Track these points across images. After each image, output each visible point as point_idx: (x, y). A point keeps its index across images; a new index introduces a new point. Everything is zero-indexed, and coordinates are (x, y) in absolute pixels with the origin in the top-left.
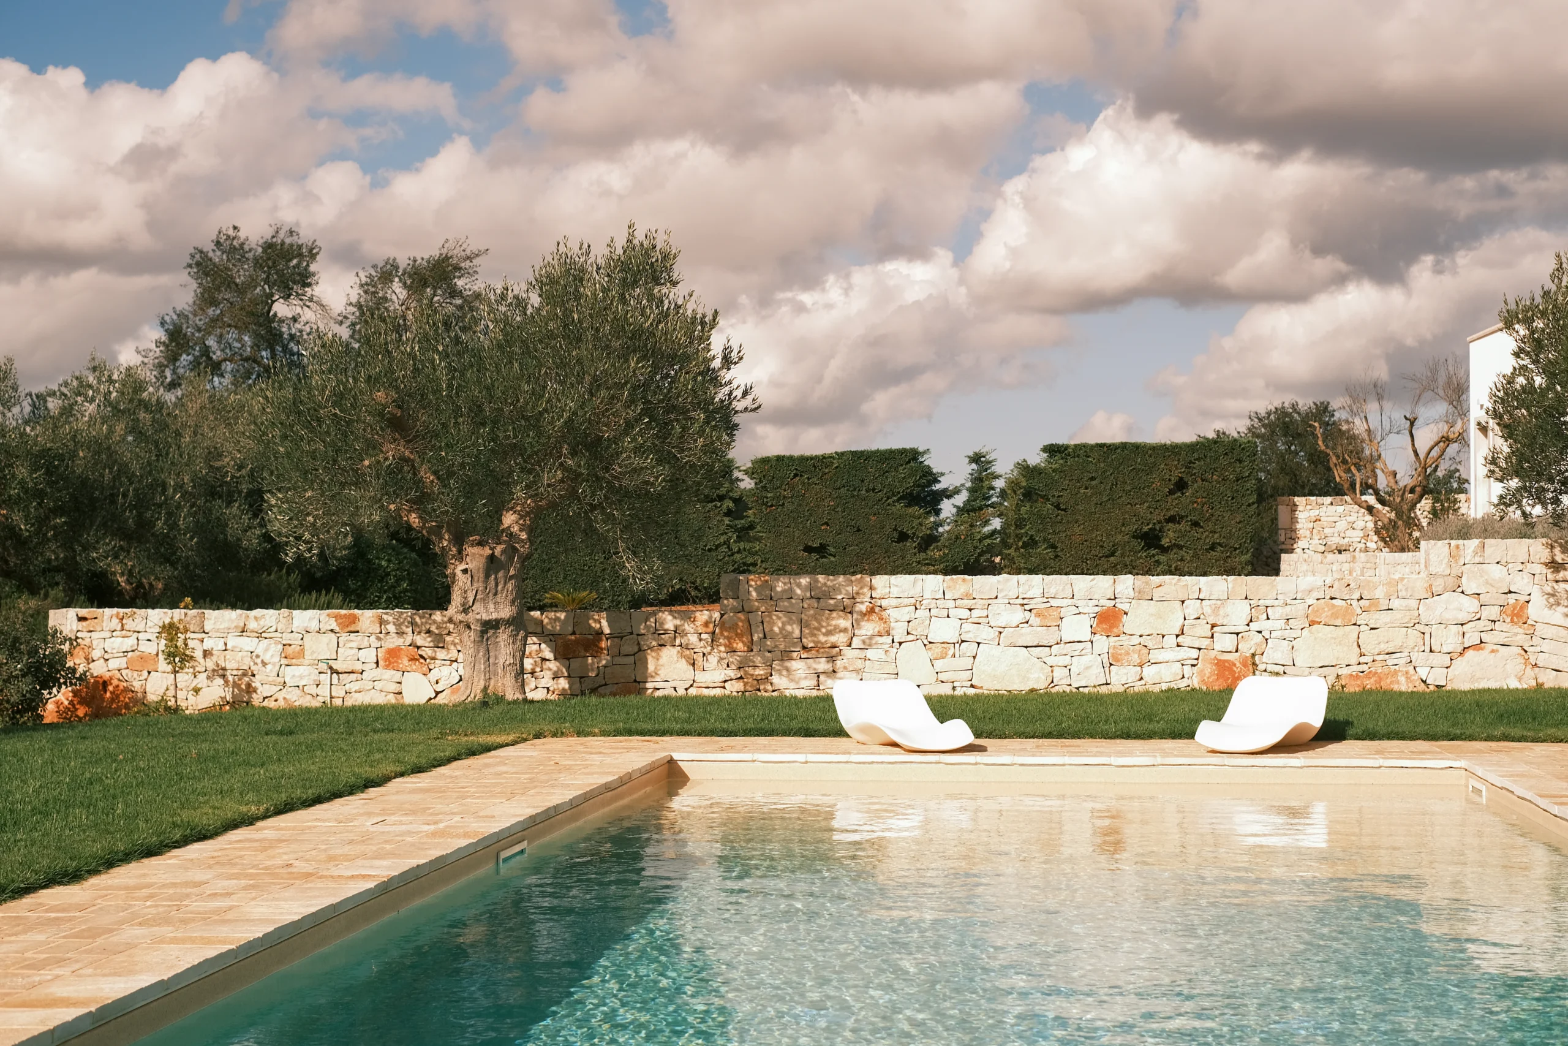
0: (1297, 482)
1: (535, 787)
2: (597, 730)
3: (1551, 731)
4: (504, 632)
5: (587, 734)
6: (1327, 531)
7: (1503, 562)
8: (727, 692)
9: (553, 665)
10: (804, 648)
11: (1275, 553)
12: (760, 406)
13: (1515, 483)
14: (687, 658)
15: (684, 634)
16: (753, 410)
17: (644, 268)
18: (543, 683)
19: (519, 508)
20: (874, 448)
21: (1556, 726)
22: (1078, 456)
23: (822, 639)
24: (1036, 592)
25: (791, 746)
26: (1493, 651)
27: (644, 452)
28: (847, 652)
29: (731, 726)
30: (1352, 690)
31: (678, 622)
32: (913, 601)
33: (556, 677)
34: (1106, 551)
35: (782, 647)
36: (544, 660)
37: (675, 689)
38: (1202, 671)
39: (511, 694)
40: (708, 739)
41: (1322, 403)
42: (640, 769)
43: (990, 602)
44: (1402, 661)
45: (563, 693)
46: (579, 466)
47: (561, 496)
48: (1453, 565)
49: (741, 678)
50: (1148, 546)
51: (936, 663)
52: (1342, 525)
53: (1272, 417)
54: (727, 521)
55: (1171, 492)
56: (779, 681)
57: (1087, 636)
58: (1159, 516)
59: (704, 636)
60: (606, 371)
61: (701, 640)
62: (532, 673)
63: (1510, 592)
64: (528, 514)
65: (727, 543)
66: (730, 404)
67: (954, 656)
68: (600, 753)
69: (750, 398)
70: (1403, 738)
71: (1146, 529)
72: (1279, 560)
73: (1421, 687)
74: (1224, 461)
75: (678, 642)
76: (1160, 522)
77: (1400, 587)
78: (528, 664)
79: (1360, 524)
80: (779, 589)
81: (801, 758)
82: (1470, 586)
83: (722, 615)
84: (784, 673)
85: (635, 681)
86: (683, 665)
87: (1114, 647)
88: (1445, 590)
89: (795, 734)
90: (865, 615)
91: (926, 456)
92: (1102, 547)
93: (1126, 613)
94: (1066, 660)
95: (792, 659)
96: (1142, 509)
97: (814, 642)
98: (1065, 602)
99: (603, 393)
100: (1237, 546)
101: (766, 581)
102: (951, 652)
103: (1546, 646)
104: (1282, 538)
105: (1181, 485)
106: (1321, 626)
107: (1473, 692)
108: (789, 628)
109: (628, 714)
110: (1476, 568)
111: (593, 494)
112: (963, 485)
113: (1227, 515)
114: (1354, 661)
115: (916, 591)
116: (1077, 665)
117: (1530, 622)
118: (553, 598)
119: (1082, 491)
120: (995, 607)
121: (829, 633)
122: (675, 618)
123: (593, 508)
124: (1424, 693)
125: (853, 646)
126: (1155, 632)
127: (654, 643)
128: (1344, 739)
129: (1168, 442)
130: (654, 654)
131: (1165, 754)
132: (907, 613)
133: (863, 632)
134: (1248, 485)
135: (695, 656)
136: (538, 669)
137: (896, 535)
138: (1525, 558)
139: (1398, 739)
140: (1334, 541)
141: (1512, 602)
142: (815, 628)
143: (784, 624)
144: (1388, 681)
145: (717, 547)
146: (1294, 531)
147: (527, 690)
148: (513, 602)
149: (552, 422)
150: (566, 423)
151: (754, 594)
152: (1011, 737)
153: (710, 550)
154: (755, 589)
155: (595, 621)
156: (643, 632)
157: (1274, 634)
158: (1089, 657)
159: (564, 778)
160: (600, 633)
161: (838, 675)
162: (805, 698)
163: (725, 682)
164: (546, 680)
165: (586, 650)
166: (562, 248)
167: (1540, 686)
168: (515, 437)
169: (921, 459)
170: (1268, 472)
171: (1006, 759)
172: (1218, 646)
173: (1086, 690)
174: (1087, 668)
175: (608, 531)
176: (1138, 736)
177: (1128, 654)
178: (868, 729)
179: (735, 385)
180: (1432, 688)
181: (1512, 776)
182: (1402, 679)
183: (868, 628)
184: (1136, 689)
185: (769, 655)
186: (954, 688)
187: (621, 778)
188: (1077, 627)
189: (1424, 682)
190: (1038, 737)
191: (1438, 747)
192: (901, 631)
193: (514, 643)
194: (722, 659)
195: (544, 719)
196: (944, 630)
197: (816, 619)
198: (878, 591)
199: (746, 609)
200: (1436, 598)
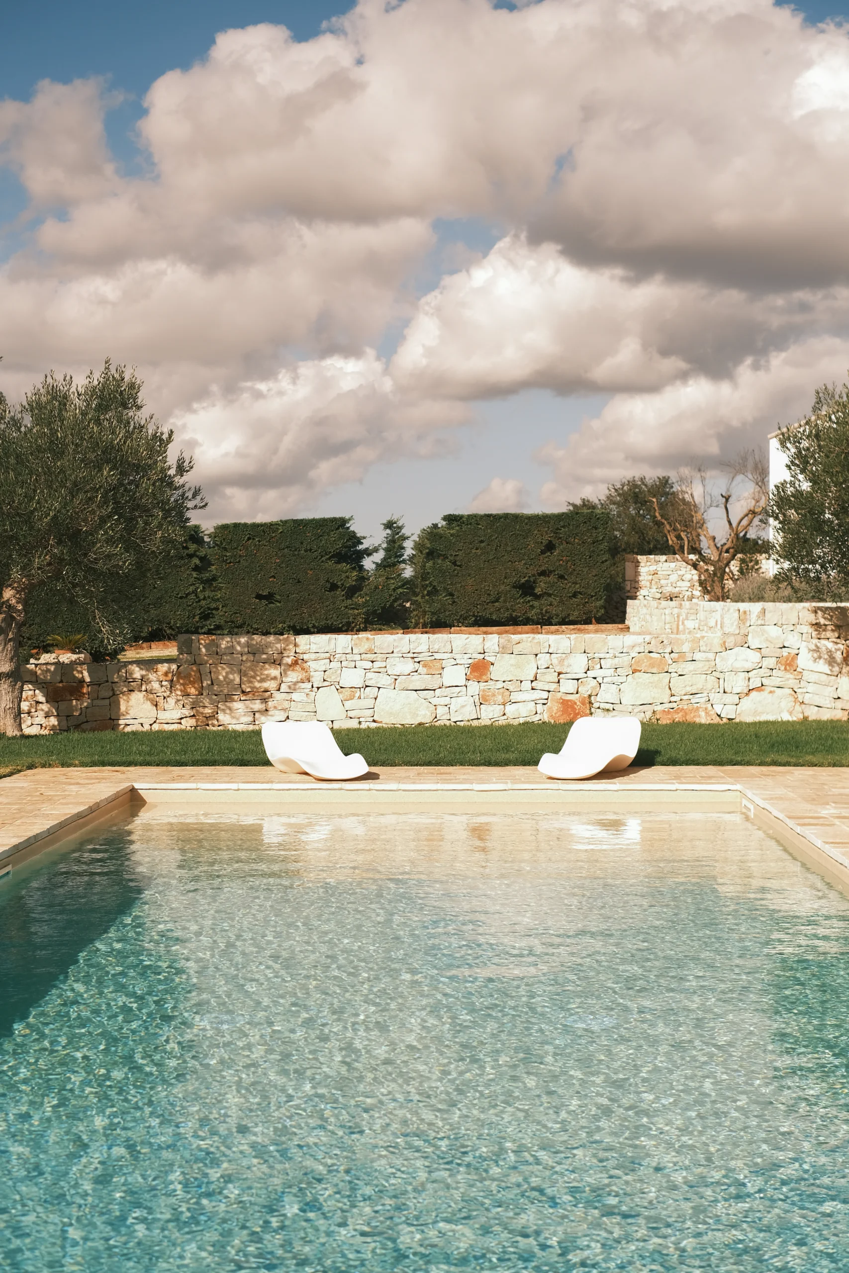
0: (644, 539)
1: (21, 817)
2: (77, 762)
3: (809, 758)
4: (5, 683)
5: (69, 766)
6: (663, 582)
7: (779, 624)
8: (183, 727)
9: (45, 707)
10: (243, 692)
11: (623, 599)
12: (206, 504)
13: (786, 565)
14: (151, 701)
15: (149, 682)
16: (201, 508)
17: (115, 396)
18: (37, 721)
19: (16, 585)
20: (311, 517)
21: (813, 753)
22: (471, 524)
23: (257, 685)
24: (423, 648)
25: (228, 775)
26: (771, 692)
27: (114, 543)
28: (278, 696)
29: (183, 758)
30: (664, 722)
31: (144, 672)
32: (328, 655)
33: (47, 716)
34: (492, 598)
35: (226, 691)
36: (38, 702)
37: (142, 724)
38: (551, 708)
39: (11, 732)
40: (164, 768)
41: (664, 478)
42: (106, 799)
43: (388, 655)
44: (703, 700)
45: (53, 728)
46: (63, 553)
47: (48, 577)
48: (742, 626)
49: (194, 716)
50: (525, 594)
51: (346, 703)
52: (674, 578)
53: (625, 488)
54: (195, 574)
55: (543, 552)
56: (223, 718)
57: (462, 682)
58: (533, 571)
59: (164, 683)
60: (84, 477)
61: (162, 686)
62: (29, 713)
63: (784, 647)
64: (23, 590)
65: (195, 592)
66: (183, 503)
67: (360, 698)
68: (78, 784)
69: (198, 498)
70: (698, 764)
71: (523, 580)
72: (625, 604)
73: (717, 720)
74: (583, 528)
75: (144, 688)
76: (533, 575)
77: (701, 643)
78: (25, 706)
79: (688, 577)
80: (223, 646)
81: (234, 786)
82: (754, 642)
83: (179, 667)
84: (228, 711)
85: (110, 719)
86: (148, 706)
87: (484, 691)
88: (736, 645)
89: (233, 764)
90: (290, 666)
91: (351, 522)
92: (489, 595)
93: (493, 664)
94: (447, 700)
95: (233, 701)
96: (520, 566)
97: (250, 687)
98: (445, 656)
99: (81, 496)
100: (593, 594)
101: (213, 640)
102: (357, 695)
103: (811, 688)
104: (628, 588)
105: (550, 547)
106: (641, 673)
107: (754, 724)
108: (231, 677)
109: (102, 747)
110: (758, 629)
111: (74, 575)
112: (380, 545)
113: (585, 570)
114: (666, 700)
115: (330, 648)
116: (455, 704)
117: (798, 670)
118: (54, 640)
119: (474, 551)
120: (392, 660)
121: (262, 681)
122: (142, 669)
123: (75, 586)
124: (718, 725)
125: (282, 690)
126: (514, 678)
127: (125, 689)
128: (654, 765)
129: (540, 513)
130: (125, 698)
131: (515, 780)
132: (323, 664)
133: (289, 679)
134: (602, 547)
135: (158, 699)
136: (33, 710)
137: (328, 585)
138: (795, 621)
139: (694, 765)
140: (668, 590)
141: (785, 654)
142: (251, 677)
143: (227, 673)
144: (692, 715)
145: (187, 595)
146: (637, 582)
147: (23, 726)
148: (11, 660)
149: (40, 519)
150: (52, 519)
151: (204, 650)
152: (400, 765)
153: (181, 598)
154: (205, 647)
155: (79, 672)
156: (116, 680)
157: (605, 680)
158: (464, 698)
159: (46, 808)
160: (82, 681)
161: (270, 713)
162: (243, 732)
163: (181, 719)
164: (40, 718)
165: (71, 695)
166: (49, 380)
167: (805, 719)
168: (12, 530)
169: (348, 525)
170: (622, 531)
171: (393, 786)
172: (563, 689)
173: (462, 724)
174: (463, 706)
175: (87, 604)
176: (497, 764)
177: (494, 695)
178: (288, 762)
179: (186, 488)
180: (725, 720)
181: (771, 799)
182: (703, 714)
183: (293, 676)
184: (500, 722)
185: (215, 697)
186: (360, 723)
187: (90, 807)
188: (455, 675)
189: (719, 716)
190: (421, 765)
191: (723, 772)
192: (318, 679)
193: (13, 692)
194: (178, 700)
195: (36, 753)
196: (352, 678)
197: (252, 670)
198: (301, 648)
199: (198, 662)
200: (728, 652)
